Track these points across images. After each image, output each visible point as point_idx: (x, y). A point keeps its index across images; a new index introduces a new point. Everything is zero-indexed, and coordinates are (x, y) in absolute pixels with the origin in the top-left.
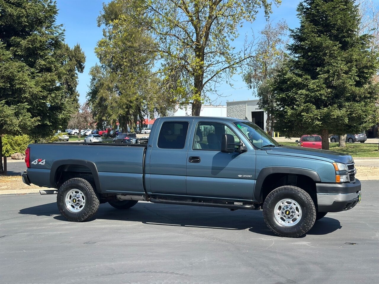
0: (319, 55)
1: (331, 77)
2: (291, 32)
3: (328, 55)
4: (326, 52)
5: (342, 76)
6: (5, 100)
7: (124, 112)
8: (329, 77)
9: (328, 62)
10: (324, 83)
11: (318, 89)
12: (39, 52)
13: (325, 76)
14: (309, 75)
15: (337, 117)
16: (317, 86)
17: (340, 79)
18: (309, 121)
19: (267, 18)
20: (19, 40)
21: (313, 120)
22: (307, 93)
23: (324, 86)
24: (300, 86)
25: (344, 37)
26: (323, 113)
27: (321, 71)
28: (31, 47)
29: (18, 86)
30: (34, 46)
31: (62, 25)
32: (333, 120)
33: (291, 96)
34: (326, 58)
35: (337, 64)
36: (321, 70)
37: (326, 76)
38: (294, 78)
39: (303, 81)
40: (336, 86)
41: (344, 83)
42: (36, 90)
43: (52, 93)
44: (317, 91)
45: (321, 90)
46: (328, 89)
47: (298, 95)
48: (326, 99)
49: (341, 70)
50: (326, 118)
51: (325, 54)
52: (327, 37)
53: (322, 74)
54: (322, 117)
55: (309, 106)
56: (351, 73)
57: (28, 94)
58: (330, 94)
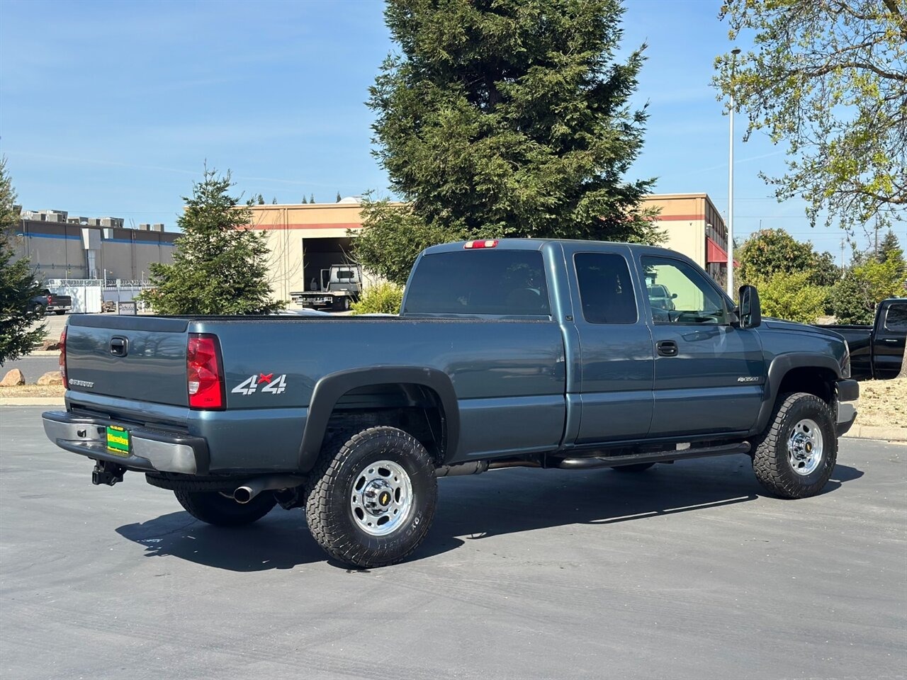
43: (584, 197)
57: (507, 203)
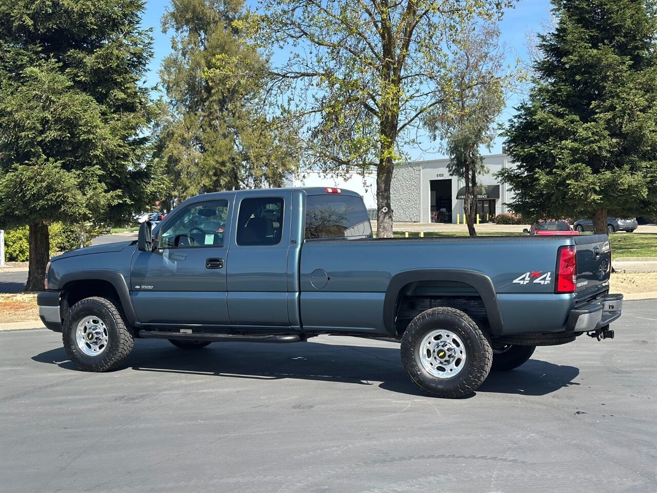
0: (595, 79)
1: (618, 117)
2: (541, 39)
3: (610, 79)
4: (608, 74)
5: (637, 116)
6: (62, 161)
7: (211, 183)
8: (614, 118)
9: (611, 92)
10: (606, 129)
11: (595, 139)
12: (115, 76)
13: (607, 116)
14: (576, 115)
15: (629, 186)
16: (593, 133)
17: (634, 120)
18: (581, 194)
19: (500, 15)
20: (81, 55)
21: (586, 192)
22: (576, 145)
23: (606, 133)
24: (561, 134)
25: (637, 48)
26: (604, 181)
27: (598, 107)
28: (103, 68)
29: (83, 137)
30: (108, 65)
31: (152, 28)
32: (620, 192)
33: (546, 151)
34: (608, 85)
35: (628, 94)
36: (599, 105)
37: (609, 115)
38: (550, 120)
39: (565, 124)
40: (628, 133)
41: (640, 128)
42: (113, 143)
43: (136, 149)
44: (592, 142)
45: (601, 140)
46: (611, 139)
47: (557, 150)
48: (608, 155)
49: (636, 105)
50: (609, 189)
51: (605, 78)
52: (610, 48)
53: (600, 113)
54: (602, 187)
55: (579, 168)
56: (651, 111)
57: (100, 150)
58: (615, 147)
